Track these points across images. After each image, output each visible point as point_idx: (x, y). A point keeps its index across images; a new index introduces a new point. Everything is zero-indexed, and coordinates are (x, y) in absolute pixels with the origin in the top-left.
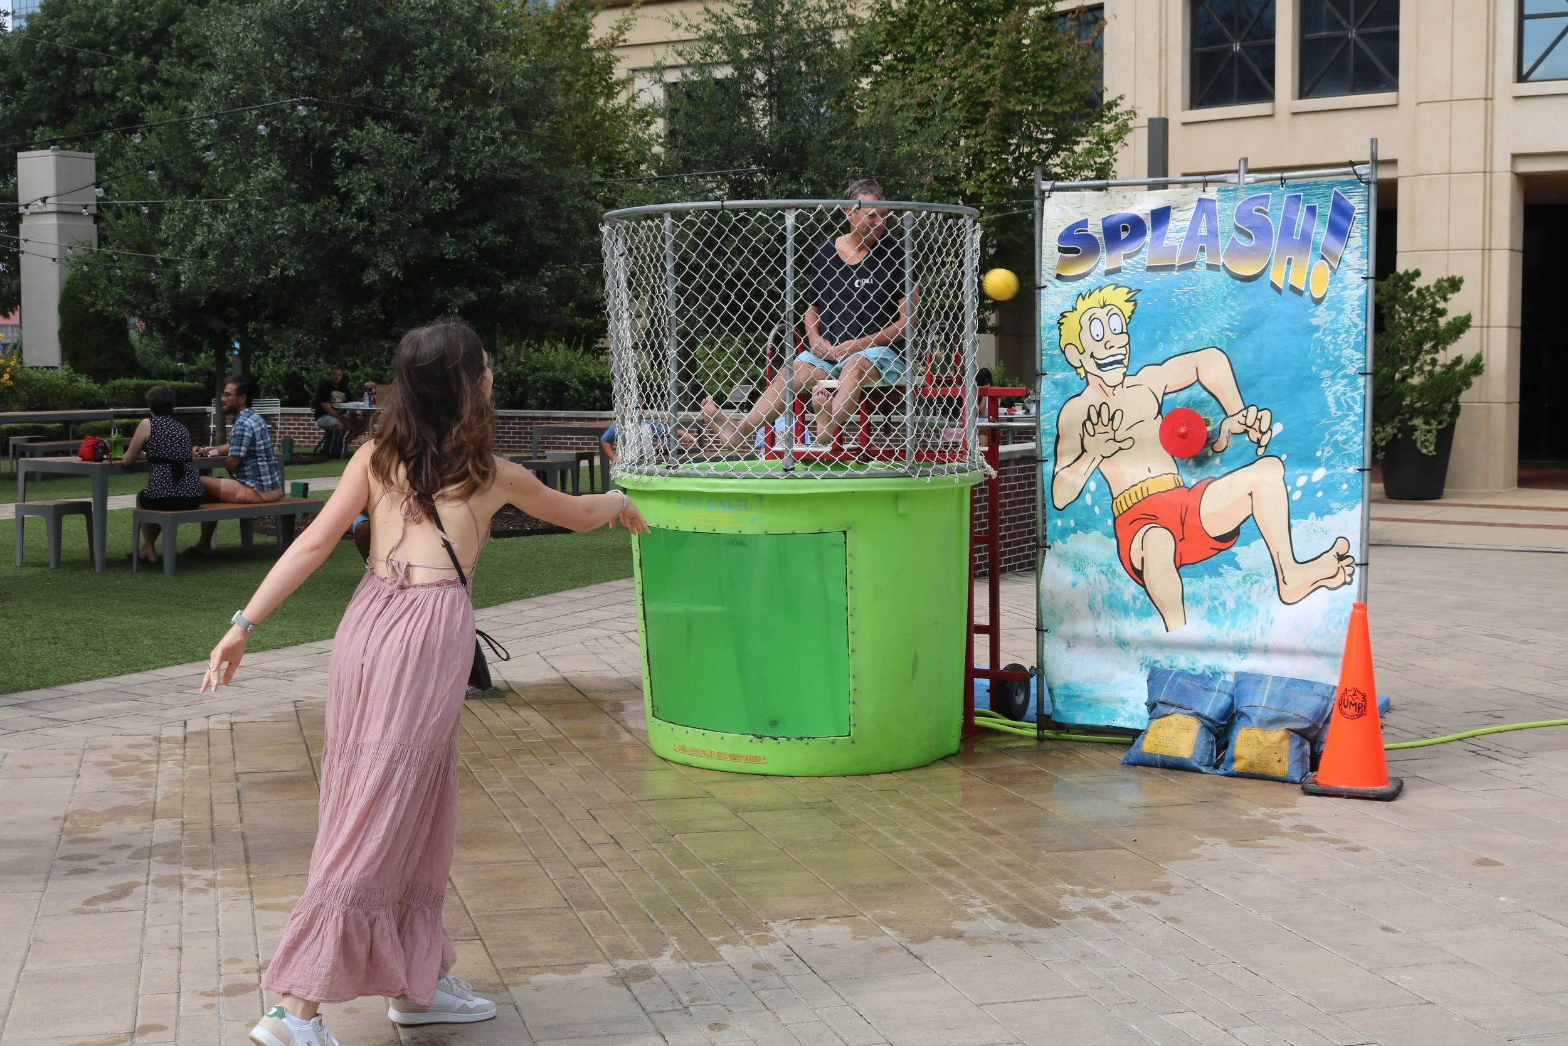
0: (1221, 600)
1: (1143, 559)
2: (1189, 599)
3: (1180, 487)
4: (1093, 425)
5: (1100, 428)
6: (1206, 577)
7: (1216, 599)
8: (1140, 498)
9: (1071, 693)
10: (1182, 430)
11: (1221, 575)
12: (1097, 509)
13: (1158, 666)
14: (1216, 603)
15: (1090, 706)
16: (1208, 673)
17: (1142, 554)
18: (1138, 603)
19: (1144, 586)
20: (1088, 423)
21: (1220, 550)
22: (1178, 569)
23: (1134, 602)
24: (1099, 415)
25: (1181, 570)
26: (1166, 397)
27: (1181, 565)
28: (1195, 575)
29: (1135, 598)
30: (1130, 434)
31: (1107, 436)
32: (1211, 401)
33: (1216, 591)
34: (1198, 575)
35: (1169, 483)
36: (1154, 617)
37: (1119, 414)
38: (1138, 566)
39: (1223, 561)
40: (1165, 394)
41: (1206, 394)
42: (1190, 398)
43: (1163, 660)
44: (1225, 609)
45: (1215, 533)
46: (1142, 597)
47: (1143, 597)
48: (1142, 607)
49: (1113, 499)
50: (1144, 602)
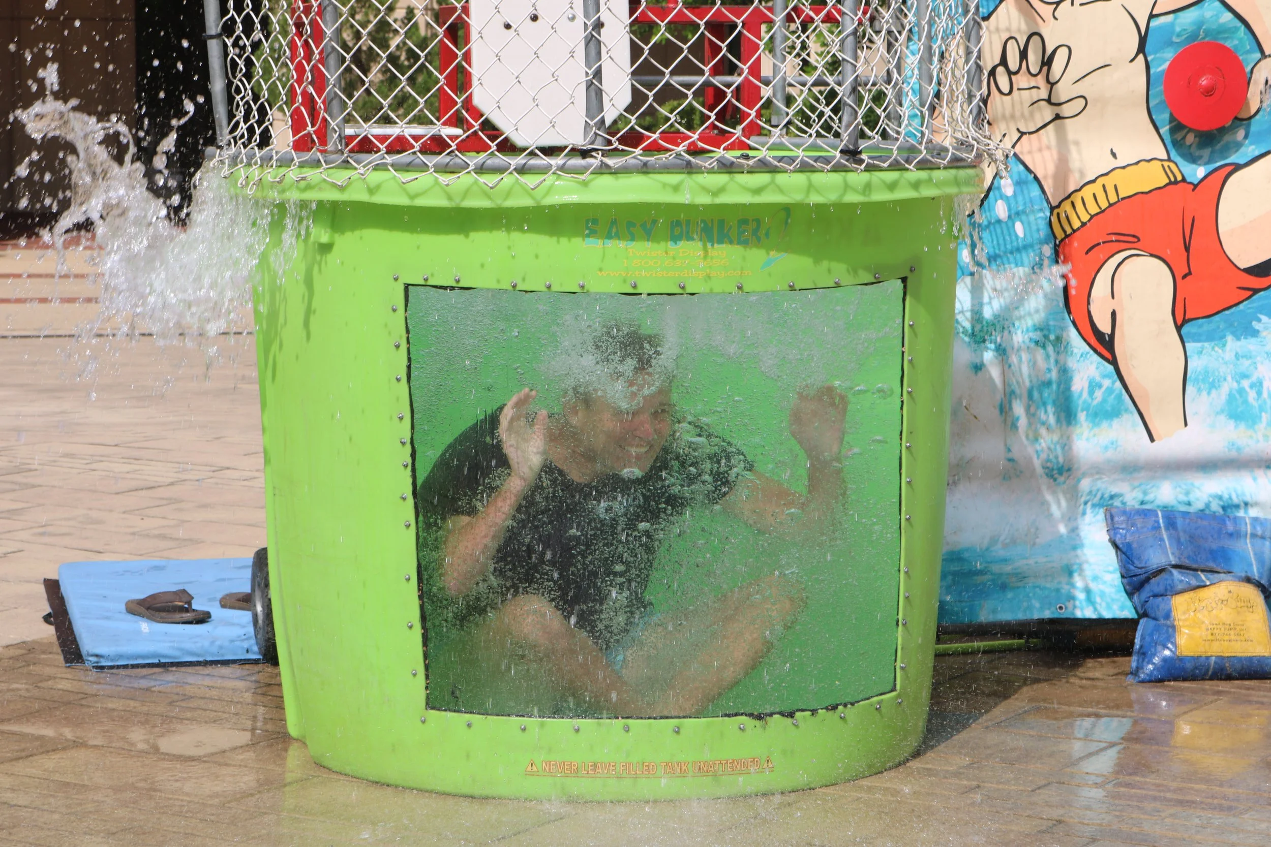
0: (1254, 379)
1: (1114, 314)
2: (1196, 380)
3: (1176, 182)
4: (1010, 73)
5: (1022, 81)
6: (1230, 338)
7: (1245, 376)
8: (1104, 205)
9: (966, 567)
10: (1204, 82)
11: (1255, 333)
12: (1019, 228)
13: (1117, 503)
14: (1246, 384)
15: (1004, 587)
16: (1215, 507)
17: (1111, 305)
18: (1099, 394)
19: (1114, 362)
20: (1000, 70)
21: (1255, 291)
22: (1179, 328)
23: (1091, 393)
24: (1024, 55)
25: (1184, 330)
26: (1154, 23)
27: (1185, 321)
28: (1210, 338)
29: (1093, 386)
30: (1080, 89)
31: (1035, 95)
32: (1237, 29)
33: (1246, 363)
34: (1215, 337)
35: (1156, 177)
36: (1126, 418)
37: (1063, 52)
38: (1104, 327)
39: (1261, 310)
40: (1152, 16)
41: (1229, 16)
42: (1200, 24)
43: (1131, 496)
44: (1259, 393)
45: (1245, 262)
46: (1107, 383)
47: (1111, 382)
48: (1104, 401)
49: (1052, 209)
50: (1110, 391)
